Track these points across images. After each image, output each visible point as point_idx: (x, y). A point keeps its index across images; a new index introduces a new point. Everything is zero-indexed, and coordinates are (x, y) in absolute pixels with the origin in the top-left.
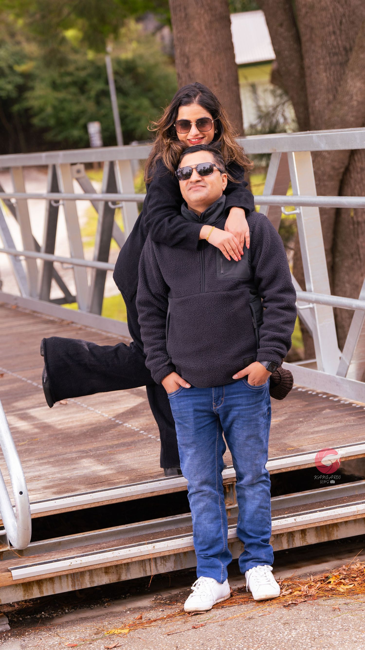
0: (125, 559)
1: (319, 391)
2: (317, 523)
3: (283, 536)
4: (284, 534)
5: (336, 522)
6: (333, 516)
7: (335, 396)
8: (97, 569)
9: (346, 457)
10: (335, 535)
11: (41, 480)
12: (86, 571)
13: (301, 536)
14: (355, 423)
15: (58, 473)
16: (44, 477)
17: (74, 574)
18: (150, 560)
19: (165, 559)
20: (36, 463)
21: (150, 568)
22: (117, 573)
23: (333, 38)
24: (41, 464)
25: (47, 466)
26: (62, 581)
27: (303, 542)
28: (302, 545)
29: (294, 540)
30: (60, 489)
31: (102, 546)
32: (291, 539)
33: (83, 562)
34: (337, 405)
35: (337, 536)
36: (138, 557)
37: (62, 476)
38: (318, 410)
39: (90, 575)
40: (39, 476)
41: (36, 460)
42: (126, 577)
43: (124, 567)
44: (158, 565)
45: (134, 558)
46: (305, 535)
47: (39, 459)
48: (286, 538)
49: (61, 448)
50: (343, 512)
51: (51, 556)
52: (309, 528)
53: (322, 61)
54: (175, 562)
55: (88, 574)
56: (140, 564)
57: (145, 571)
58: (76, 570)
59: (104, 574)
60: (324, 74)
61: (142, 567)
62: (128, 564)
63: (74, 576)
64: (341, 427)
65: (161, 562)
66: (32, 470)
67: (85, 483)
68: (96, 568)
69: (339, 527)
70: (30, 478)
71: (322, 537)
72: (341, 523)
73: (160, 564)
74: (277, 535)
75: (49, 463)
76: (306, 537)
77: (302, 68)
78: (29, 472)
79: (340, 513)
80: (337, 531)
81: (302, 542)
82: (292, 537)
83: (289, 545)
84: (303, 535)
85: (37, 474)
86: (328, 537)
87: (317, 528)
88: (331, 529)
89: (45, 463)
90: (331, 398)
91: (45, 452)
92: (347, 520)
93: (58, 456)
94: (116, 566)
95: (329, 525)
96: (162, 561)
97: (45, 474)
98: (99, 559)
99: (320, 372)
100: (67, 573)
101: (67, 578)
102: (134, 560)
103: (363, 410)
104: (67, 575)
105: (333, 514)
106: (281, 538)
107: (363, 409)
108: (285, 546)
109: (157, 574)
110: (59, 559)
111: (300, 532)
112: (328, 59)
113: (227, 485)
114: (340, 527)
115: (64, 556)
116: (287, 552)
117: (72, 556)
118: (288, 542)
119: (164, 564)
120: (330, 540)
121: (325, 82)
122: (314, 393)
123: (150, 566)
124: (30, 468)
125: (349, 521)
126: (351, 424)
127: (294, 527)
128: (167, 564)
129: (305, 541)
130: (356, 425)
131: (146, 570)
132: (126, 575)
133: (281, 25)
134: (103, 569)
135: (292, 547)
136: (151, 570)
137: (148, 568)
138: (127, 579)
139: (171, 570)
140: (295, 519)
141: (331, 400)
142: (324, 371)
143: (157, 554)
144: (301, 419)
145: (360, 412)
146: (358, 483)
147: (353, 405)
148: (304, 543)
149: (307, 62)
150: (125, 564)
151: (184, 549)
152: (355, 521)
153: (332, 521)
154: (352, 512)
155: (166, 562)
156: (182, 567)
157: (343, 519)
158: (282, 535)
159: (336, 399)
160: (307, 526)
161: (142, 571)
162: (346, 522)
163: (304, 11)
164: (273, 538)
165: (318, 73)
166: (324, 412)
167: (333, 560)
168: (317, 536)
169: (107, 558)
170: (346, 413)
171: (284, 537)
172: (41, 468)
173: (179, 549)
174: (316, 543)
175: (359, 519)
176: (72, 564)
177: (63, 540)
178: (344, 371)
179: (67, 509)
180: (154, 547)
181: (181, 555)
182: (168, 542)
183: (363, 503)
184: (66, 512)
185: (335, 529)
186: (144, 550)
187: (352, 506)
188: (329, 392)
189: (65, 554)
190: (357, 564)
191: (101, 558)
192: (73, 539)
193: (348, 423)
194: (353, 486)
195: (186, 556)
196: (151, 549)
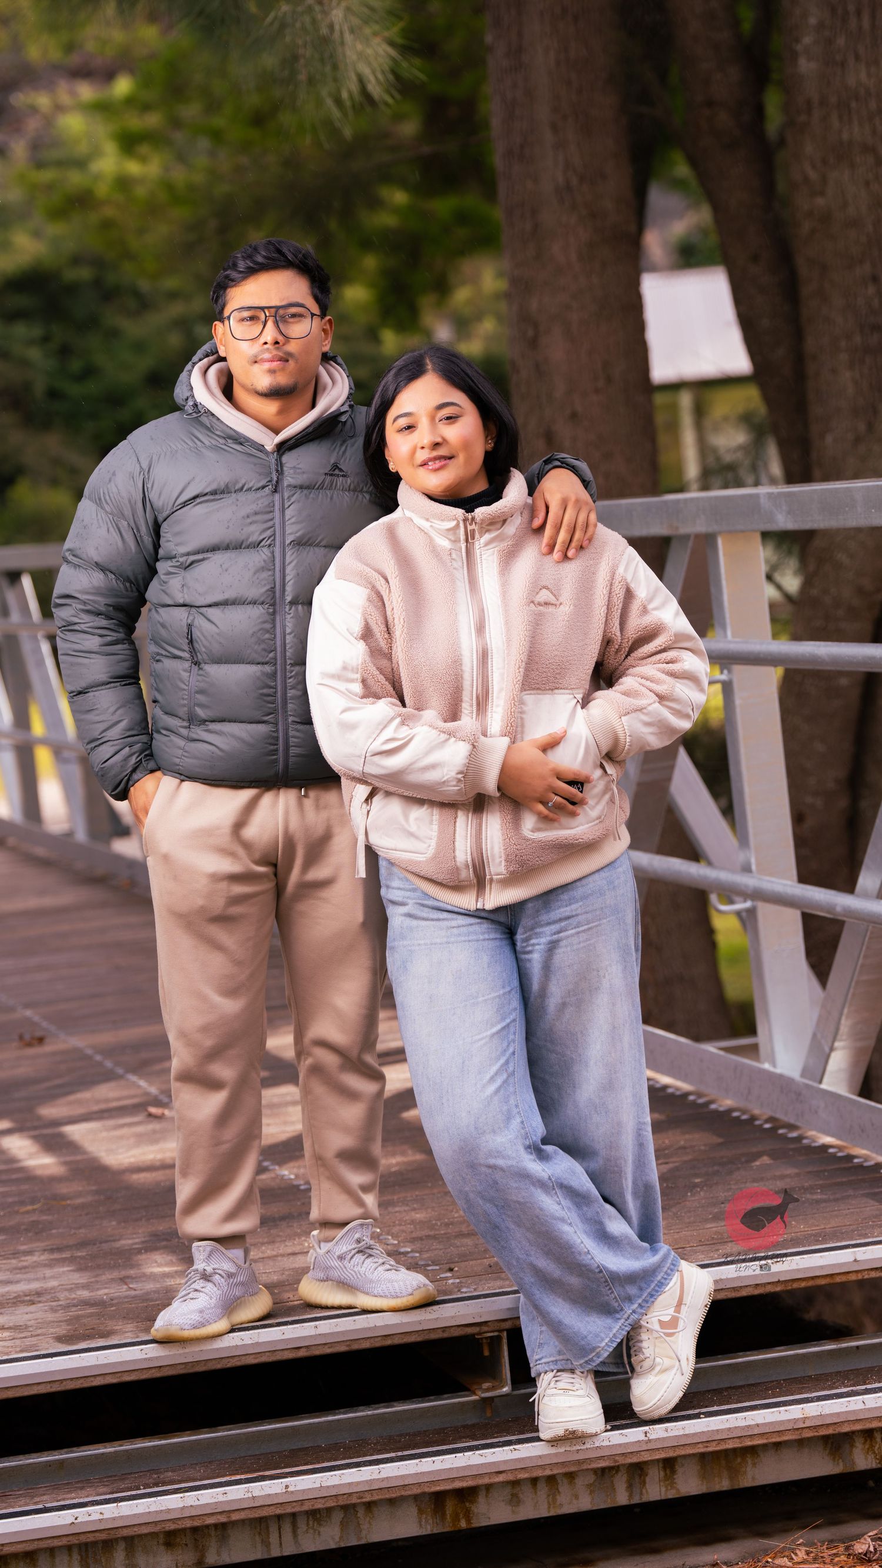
0: (213, 1514)
1: (757, 1112)
2: (700, 1445)
3: (617, 1472)
4: (620, 1469)
5: (749, 1443)
6: (743, 1428)
7: (792, 1127)
8: (140, 1536)
9: (786, 1281)
10: (749, 1476)
11: (40, 1302)
12: (117, 1540)
13: (662, 1474)
14: (824, 1197)
15: (85, 1286)
16: (49, 1297)
17: (83, 1545)
18: (279, 1517)
19: (318, 1516)
20: (43, 1258)
21: (280, 1537)
22: (196, 1547)
23: (871, 290)
24: (50, 1264)
25: (66, 1269)
26: (57, 1561)
27: (667, 1490)
28: (663, 1498)
29: (644, 1483)
30: (75, 1330)
31: (162, 1476)
32: (637, 1480)
33: (105, 1517)
34: (792, 1149)
35: (753, 1478)
36: (247, 1511)
37: (91, 1294)
38: (743, 1160)
39: (126, 1549)
40: (39, 1294)
41: (45, 1250)
42: (217, 1558)
43: (213, 1533)
44: (299, 1531)
45: (237, 1513)
46: (673, 1471)
47: (52, 1250)
48: (625, 1478)
49: (113, 1222)
50: (766, 1421)
51: (33, 1497)
52: (684, 1457)
53: (843, 344)
54: (344, 1525)
55: (121, 1546)
56: (255, 1528)
57: (266, 1544)
58: (89, 1535)
59: (162, 1548)
60: (848, 374)
61: (260, 1534)
62: (223, 1526)
63: (86, 1551)
65: (308, 1524)
66: (25, 1276)
67: (137, 1317)
68: (139, 1532)
69: (758, 1456)
70: (15, 1298)
71: (716, 1479)
72: (765, 1446)
73: (305, 1528)
74: (603, 1470)
75: (71, 1260)
76: (675, 1477)
77: (799, 358)
78: (18, 1282)
79: (760, 1421)
80: (754, 1464)
81: (663, 1489)
82: (640, 1476)
83: (631, 1496)
84: (668, 1472)
85: (35, 1286)
86: (731, 1478)
87: (702, 1456)
88: (739, 1460)
89: (63, 1261)
90: (781, 1131)
91: (73, 1231)
92: (778, 1439)
93: (101, 1243)
94: (195, 1530)
95: (734, 1450)
96: (311, 1523)
97: (53, 1288)
98: (150, 1511)
99: (767, 1066)
100: (64, 1542)
101: (70, 1555)
102: (235, 1517)
103: (850, 1165)
104: (70, 1548)
105: (743, 1424)
106: (612, 1476)
107: (852, 1162)
108: (622, 1498)
109: (295, 1552)
110: (47, 1505)
111: (661, 1465)
112: (858, 339)
113: (487, 1338)
114: (762, 1456)
115: (64, 1499)
116: (637, 1510)
117: (81, 1500)
118: (630, 1487)
119: (315, 1530)
120: (736, 1487)
121: (851, 390)
122: (744, 1117)
123: (280, 1533)
124: (22, 1271)
125: (786, 1442)
126: (815, 1197)
127: (643, 1453)
128: (322, 1529)
129: (672, 1488)
130: (825, 1201)
131: (270, 1543)
132: (219, 1554)
133: (755, 258)
134: (162, 1536)
135: (638, 1502)
136: (281, 1544)
137: (274, 1538)
138: (221, 1563)
139: (333, 1546)
140: (646, 1433)
141: (781, 1134)
142: (774, 1065)
143: (295, 1504)
144: (697, 1181)
145: (845, 1169)
146: (815, 1346)
147: (831, 1150)
148: (669, 1493)
149: (810, 344)
150: (216, 1526)
151: (361, 1495)
152: (801, 1443)
153: (738, 1440)
154: (789, 1421)
155: (320, 1525)
156: (359, 1539)
157: (764, 1436)
158: (613, 1470)
159: (794, 1134)
160: (674, 1451)
161: (259, 1545)
162: (778, 1445)
163: (806, 226)
164: (593, 1476)
165: (834, 371)
166: (757, 1163)
167: (744, 1537)
168: (704, 1476)
169: (169, 1511)
170: (810, 1169)
171: (620, 1474)
172: (48, 1272)
173: (350, 1494)
174: (700, 1493)
175: (808, 1439)
176: (79, 1520)
177: (67, 1459)
178: (817, 1068)
179: (82, 1381)
180: (287, 1487)
181: (358, 1509)
182: (322, 1477)
183: (819, 1399)
184: (77, 1387)
185: (750, 1461)
186: (263, 1493)
187: (790, 1405)
188: (779, 1115)
189: (70, 1492)
190: (798, 1552)
191: (153, 1509)
192: (95, 1455)
193: (808, 1196)
194: (803, 1355)
195: (371, 1512)
196: (279, 1491)
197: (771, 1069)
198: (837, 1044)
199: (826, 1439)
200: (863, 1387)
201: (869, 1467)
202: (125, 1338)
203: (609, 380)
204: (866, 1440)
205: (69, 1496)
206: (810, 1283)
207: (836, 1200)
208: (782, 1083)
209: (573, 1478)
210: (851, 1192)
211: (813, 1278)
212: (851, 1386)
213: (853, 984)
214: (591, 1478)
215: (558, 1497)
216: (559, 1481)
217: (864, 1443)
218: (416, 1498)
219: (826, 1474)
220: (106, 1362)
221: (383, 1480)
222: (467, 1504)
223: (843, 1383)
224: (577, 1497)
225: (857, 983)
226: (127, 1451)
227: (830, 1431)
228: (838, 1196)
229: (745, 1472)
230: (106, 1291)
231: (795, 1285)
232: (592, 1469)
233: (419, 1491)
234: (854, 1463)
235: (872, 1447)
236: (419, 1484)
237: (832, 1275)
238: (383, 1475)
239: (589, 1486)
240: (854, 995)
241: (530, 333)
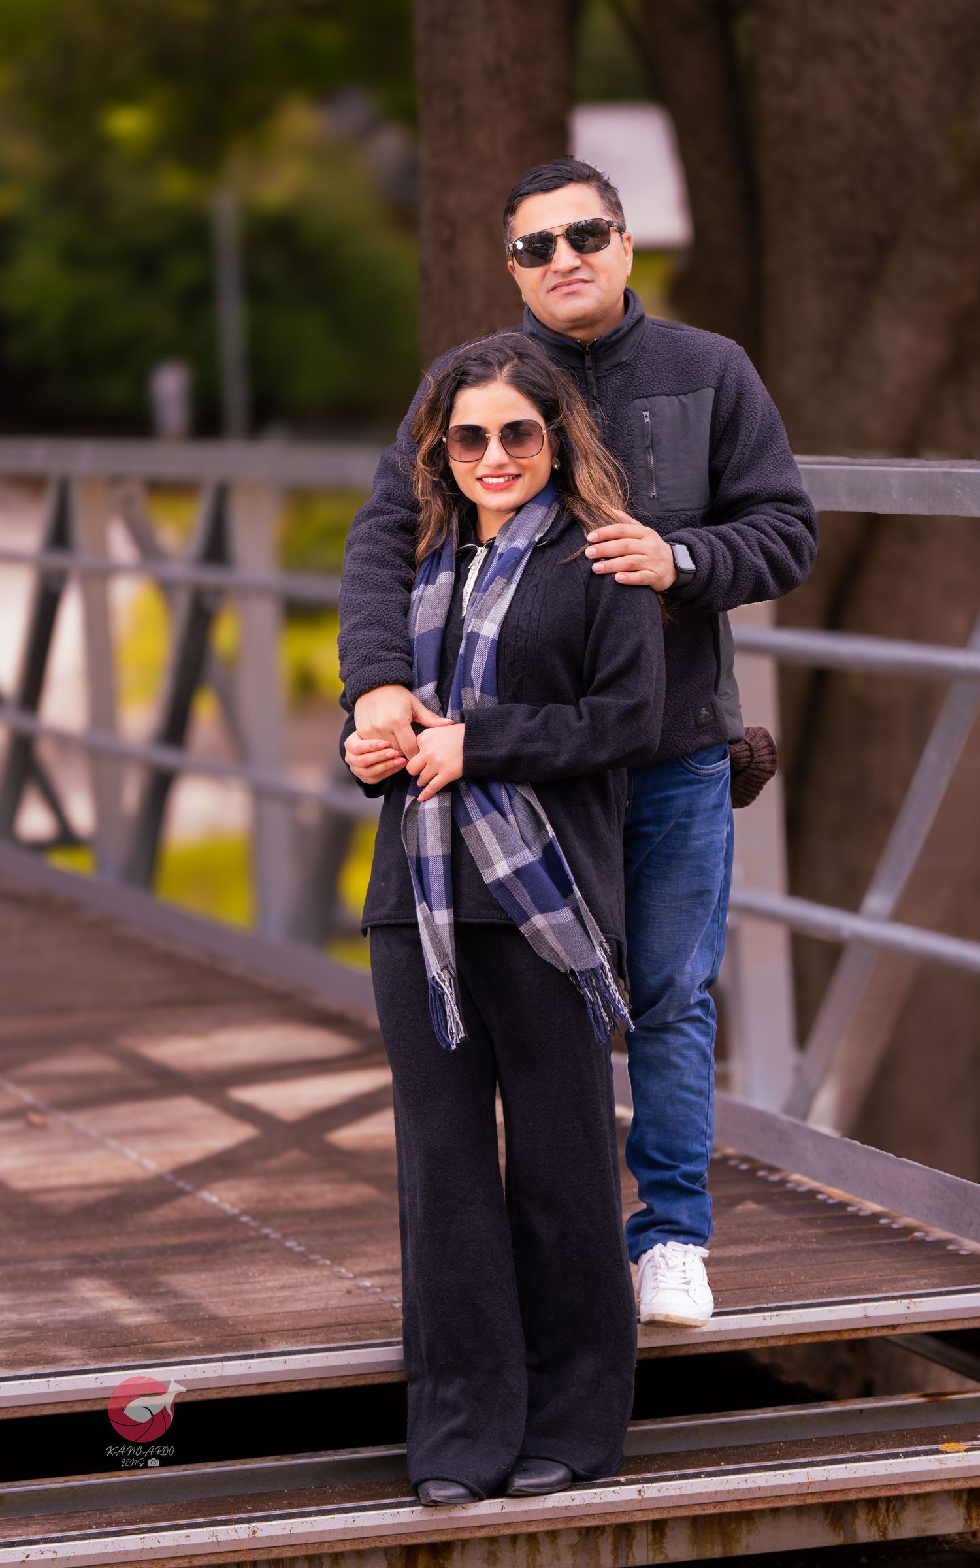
0: (174, 1558)
1: (731, 1151)
2: (696, 1508)
3: (603, 1533)
4: (608, 1529)
5: (748, 1507)
6: (743, 1491)
7: (773, 1169)
10: (744, 1543)
13: (650, 1536)
14: (822, 1247)
15: (13, 1308)
27: (655, 1554)
28: (650, 1563)
29: (631, 1546)
30: (15, 1354)
31: (114, 1516)
32: (624, 1542)
33: (59, 1555)
34: (777, 1194)
35: (748, 1547)
36: (209, 1557)
37: (20, 1317)
38: (724, 1202)
45: (199, 1558)
46: (663, 1535)
48: (610, 1540)
50: (770, 1484)
52: (675, 1519)
64: (783, 1252)
67: (82, 1344)
69: (754, 1522)
71: (708, 1545)
72: (762, 1511)
74: (588, 1529)
76: (664, 1541)
79: (762, 1484)
80: (749, 1531)
81: (652, 1554)
82: (627, 1538)
83: (617, 1559)
84: (657, 1535)
86: (724, 1545)
87: (695, 1519)
88: (733, 1526)
90: (761, 1173)
92: (781, 1505)
95: (729, 1514)
98: (104, 1551)
99: (740, 1099)
102: (197, 1562)
103: (844, 1213)
105: (743, 1486)
106: (597, 1537)
107: (845, 1210)
111: (650, 1528)
114: (758, 1522)
115: (10, 1536)
117: (31, 1538)
118: (616, 1550)
120: (730, 1555)
125: (784, 1508)
126: (811, 1246)
127: (636, 1513)
129: (661, 1553)
130: (822, 1251)
140: (640, 1491)
141: (761, 1177)
143: (261, 1551)
145: (836, 1218)
146: (817, 1407)
147: (820, 1197)
148: (657, 1558)
151: (333, 1544)
152: (800, 1511)
153: (737, 1504)
154: (793, 1485)
157: (768, 1501)
158: (599, 1530)
159: (775, 1177)
160: (666, 1513)
162: (775, 1511)
164: (577, 1536)
166: (740, 1207)
168: (695, 1541)
169: (127, 1552)
170: (800, 1215)
171: (606, 1535)
173: (321, 1543)
174: (690, 1559)
175: (810, 1506)
178: (801, 1105)
180: (254, 1532)
181: (324, 1560)
182: (292, 1524)
183: (826, 1463)
185: (744, 1528)
186: (228, 1538)
187: (796, 1468)
188: (757, 1156)
193: (803, 1245)
194: (803, 1416)
195: (338, 1563)
196: (245, 1536)
197: (745, 1102)
199: (827, 1507)
201: (871, 1540)
202: (75, 1365)
204: (869, 1510)
208: (763, 1122)
209: (556, 1538)
211: (819, 1333)
212: (857, 1451)
214: (574, 1539)
215: (538, 1557)
216: (540, 1540)
217: (867, 1513)
218: (387, 1550)
219: (826, 1545)
220: (57, 1389)
221: (356, 1529)
222: (441, 1561)
223: (849, 1448)
224: (557, 1557)
227: (830, 1499)
229: (739, 1540)
230: (37, 1314)
231: (775, 1343)
232: (575, 1528)
233: (394, 1543)
234: (856, 1535)
235: (876, 1517)
236: (395, 1536)
237: (839, 1332)
238: (358, 1524)
239: (572, 1547)
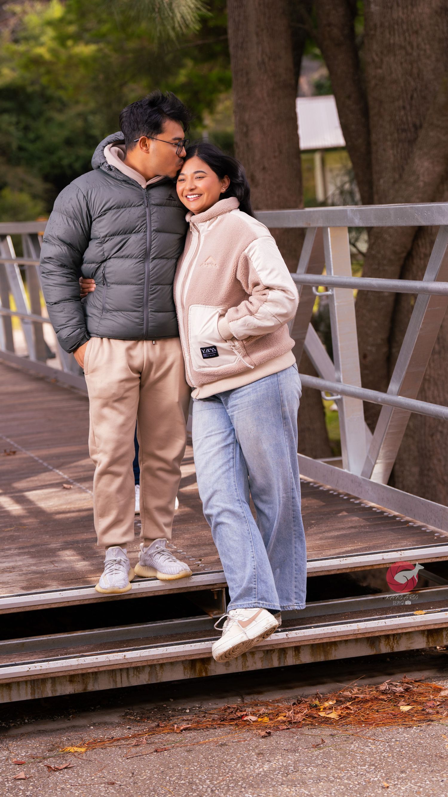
0: (91, 668)
1: (341, 491)
2: (311, 641)
4: (276, 650)
5: (333, 640)
6: (331, 633)
7: (357, 498)
8: (58, 677)
10: (333, 655)
11: (14, 571)
12: (48, 678)
13: (294, 653)
14: (370, 530)
15: (34, 565)
16: (18, 569)
17: (34, 680)
18: (121, 670)
19: (139, 670)
20: (15, 552)
21: (121, 679)
22: (83, 683)
23: (402, 113)
24: (19, 555)
25: (26, 557)
26: (21, 687)
27: (296, 660)
28: (294, 664)
29: (286, 657)
30: (30, 584)
31: (68, 651)
32: (283, 656)
33: (43, 668)
34: (356, 508)
35: (335, 656)
36: (106, 667)
37: (37, 568)
38: (333, 513)
39: (52, 682)
40: (13, 568)
41: (16, 548)
42: (93, 688)
43: (91, 676)
44: (130, 676)
46: (299, 652)
47: (19, 548)
48: (277, 655)
49: (48, 537)
50: (342, 630)
51: (10, 659)
52: (304, 646)
53: (389, 137)
54: (150, 674)
55: (50, 681)
56: (110, 674)
57: (115, 682)
58: (35, 676)
59: (68, 683)
60: (391, 152)
61: (112, 677)
62: (96, 673)
63: (34, 683)
64: (354, 533)
65: (134, 673)
66: (7, 560)
67: (58, 579)
68: (58, 675)
69: (337, 646)
70: (3, 569)
71: (318, 656)
72: (341, 641)
73: (133, 675)
74: (267, 651)
75: (29, 553)
76: (300, 655)
77: (369, 144)
78: (4, 562)
79: (338, 630)
80: (335, 650)
81: (294, 660)
82: (284, 654)
83: (280, 663)
84: (297, 652)
85: (12, 564)
86: (325, 656)
87: (312, 645)
88: (329, 648)
89: (24, 554)
90: (351, 500)
91: (29, 540)
92: (346, 639)
93: (42, 545)
94: (83, 675)
95: (327, 643)
96: (135, 672)
97: (20, 565)
98: (62, 666)
99: (346, 470)
100: (24, 679)
101: (27, 685)
102: (101, 669)
103: (382, 516)
104: (26, 682)
105: (331, 631)
106: (271, 654)
107: (383, 515)
108: (276, 664)
109: (128, 686)
110: (17, 663)
111: (293, 649)
112: (396, 135)
113: (216, 591)
114: (339, 646)
115: (24, 660)
116: (282, 670)
117: (32, 661)
118: (279, 659)
119: (137, 676)
120: (327, 660)
121: (392, 159)
122: (335, 493)
123: (121, 677)
124: (6, 557)
125: (350, 640)
126: (366, 530)
127: (285, 644)
128: (140, 676)
129: (298, 659)
130: (370, 532)
131: (116, 682)
132: (93, 686)
134: (68, 677)
135: (283, 666)
136: (122, 682)
137: (118, 679)
138: (94, 690)
139: (145, 683)
140: (287, 635)
141: (352, 502)
142: (349, 470)
143: (128, 664)
144: (312, 522)
145: (379, 518)
146: (364, 597)
147: (374, 509)
148: (297, 662)
149: (374, 137)
150: (92, 673)
151: (158, 660)
152: (357, 640)
153: (328, 639)
154: (351, 630)
155: (139, 674)
156: (157, 680)
157: (341, 637)
158: (272, 651)
159: (357, 502)
160: (300, 643)
161: (112, 682)
162: (346, 641)
164: (263, 654)
165: (384, 150)
166: (341, 514)
167: (330, 683)
168: (313, 654)
169: (71, 666)
170: (364, 517)
171: (275, 653)
172: (18, 558)
173: (153, 660)
174: (311, 662)
175: (360, 639)
176: (31, 669)
177: (26, 642)
178: (368, 472)
179: (33, 607)
180: (125, 656)
181: (157, 667)
182: (141, 652)
183: (365, 621)
184: (31, 610)
185: (333, 648)
186: (114, 659)
187: (352, 623)
188: (351, 493)
189: (26, 657)
190: (354, 689)
191: (64, 665)
192: (39, 641)
193: (363, 530)
194: (359, 601)
195: (162, 668)
196: (121, 658)
197: (348, 472)
198: (378, 461)
199: (368, 639)
200: (385, 616)
201: (387, 652)
202: (53, 588)
203: (281, 152)
204: (386, 640)
205: (26, 659)
206: (363, 569)
207: (375, 532)
208: (353, 479)
209: (254, 655)
210: (382, 528)
211: (364, 566)
212: (380, 615)
213: (385, 434)
214: (261, 655)
215: (247, 663)
216: (248, 656)
217: (385, 641)
218: (183, 662)
219: (368, 655)
220: (44, 599)
221: (168, 654)
222: (206, 666)
223: (376, 614)
224: (255, 663)
225: (387, 433)
226: (53, 639)
227: (370, 635)
228: (376, 530)
229: (331, 653)
230: (44, 567)
231: (356, 570)
232: (262, 651)
233: (184, 659)
234: (380, 650)
235: (389, 642)
236: (184, 656)
237: (372, 565)
238: (168, 651)
239: (261, 658)
240: (386, 438)
241: (245, 130)
